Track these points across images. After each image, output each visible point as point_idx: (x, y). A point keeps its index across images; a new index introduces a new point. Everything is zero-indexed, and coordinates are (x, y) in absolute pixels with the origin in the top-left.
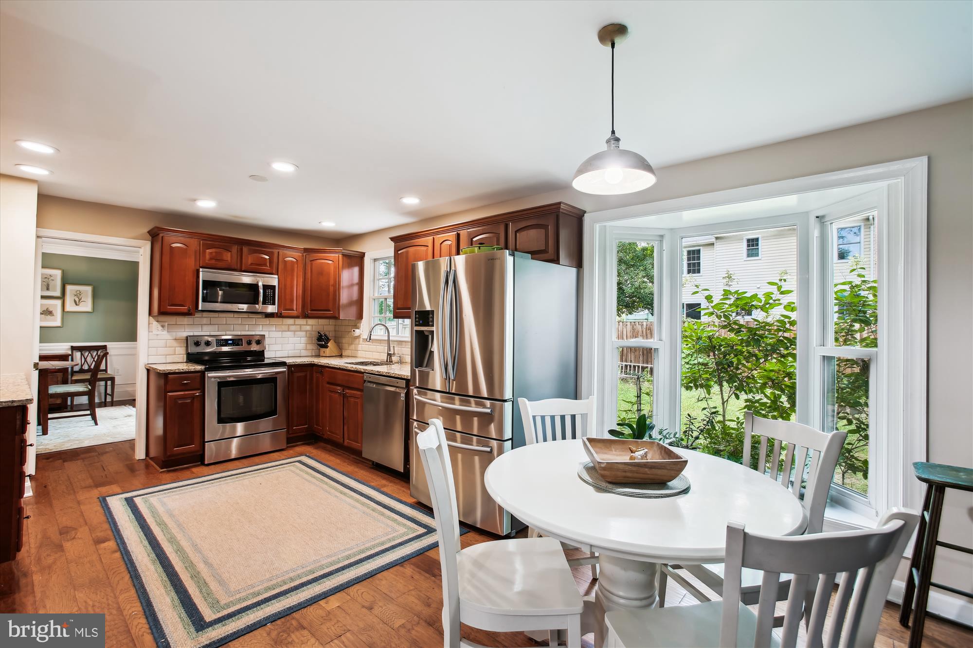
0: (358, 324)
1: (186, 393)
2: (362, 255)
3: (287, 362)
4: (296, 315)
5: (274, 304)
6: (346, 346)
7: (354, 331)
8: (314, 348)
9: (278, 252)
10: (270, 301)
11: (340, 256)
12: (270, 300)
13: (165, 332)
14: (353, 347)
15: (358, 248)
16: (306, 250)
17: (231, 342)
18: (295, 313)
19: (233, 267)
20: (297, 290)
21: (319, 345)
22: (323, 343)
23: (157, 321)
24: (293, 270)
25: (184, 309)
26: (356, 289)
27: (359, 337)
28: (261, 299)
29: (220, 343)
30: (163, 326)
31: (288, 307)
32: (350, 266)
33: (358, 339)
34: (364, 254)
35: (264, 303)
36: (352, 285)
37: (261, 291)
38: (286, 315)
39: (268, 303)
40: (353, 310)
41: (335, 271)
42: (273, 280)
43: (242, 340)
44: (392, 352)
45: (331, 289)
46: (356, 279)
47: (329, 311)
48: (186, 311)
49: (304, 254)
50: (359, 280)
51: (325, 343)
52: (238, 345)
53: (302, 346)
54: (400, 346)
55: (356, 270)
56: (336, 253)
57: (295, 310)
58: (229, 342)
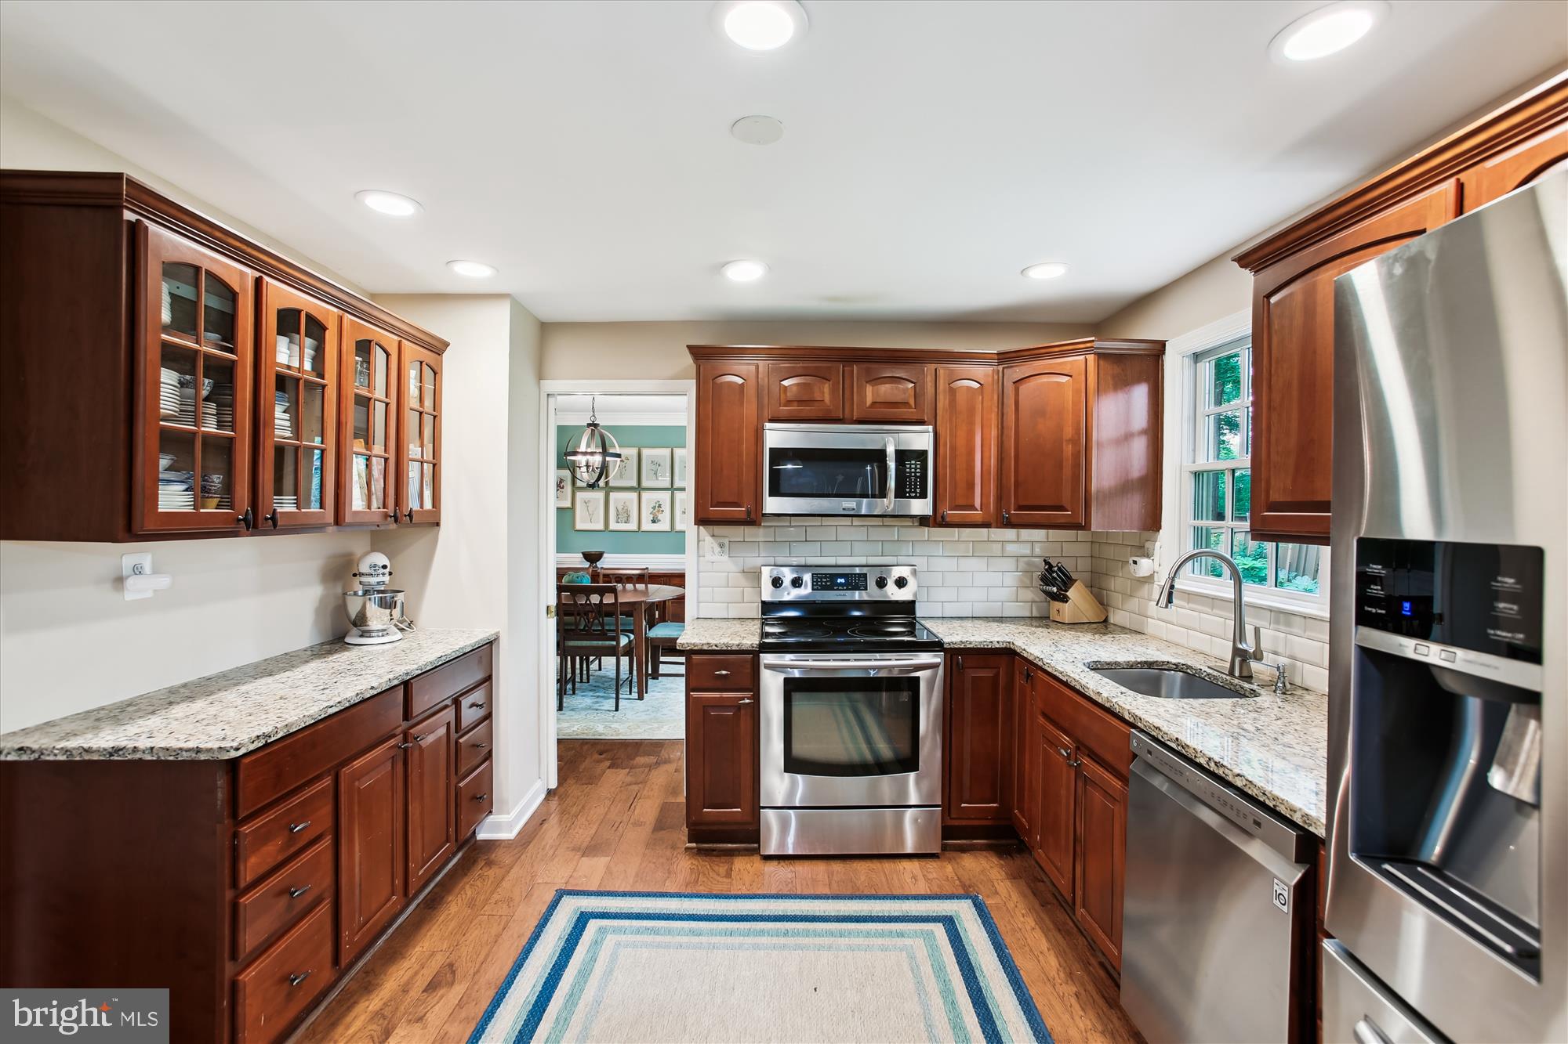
0: (1147, 545)
1: (726, 695)
2: (1159, 349)
3: (946, 640)
4: (980, 520)
5: (924, 495)
6: (1116, 599)
7: (1135, 562)
8: (1037, 599)
9: (936, 370)
10: (915, 488)
11: (1091, 358)
12: (915, 485)
13: (725, 558)
14: (1134, 604)
15: (1147, 330)
16: (1005, 358)
17: (843, 581)
18: (977, 514)
19: (834, 414)
20: (982, 458)
21: (1045, 592)
22: (1055, 589)
23: (713, 536)
24: (971, 411)
25: (739, 511)
26: (1139, 448)
27: (1149, 579)
28: (892, 483)
29: (822, 582)
30: (721, 546)
31: (960, 502)
32: (1122, 383)
33: (1146, 586)
34: (1162, 345)
35: (900, 493)
36: (1128, 437)
37: (892, 465)
38: (956, 520)
39: (910, 492)
40: (1134, 505)
41: (1075, 404)
42: (920, 439)
43: (865, 575)
44: (1249, 646)
45: (1068, 449)
46: (1140, 417)
47: (1062, 508)
48: (743, 516)
49: (1000, 368)
50: (1148, 421)
51: (1059, 589)
52: (856, 588)
53: (1005, 593)
54: (1282, 628)
55: (1140, 394)
56: (1077, 352)
57: (979, 508)
58: (839, 580)
